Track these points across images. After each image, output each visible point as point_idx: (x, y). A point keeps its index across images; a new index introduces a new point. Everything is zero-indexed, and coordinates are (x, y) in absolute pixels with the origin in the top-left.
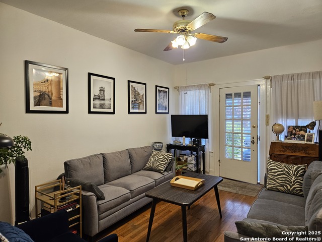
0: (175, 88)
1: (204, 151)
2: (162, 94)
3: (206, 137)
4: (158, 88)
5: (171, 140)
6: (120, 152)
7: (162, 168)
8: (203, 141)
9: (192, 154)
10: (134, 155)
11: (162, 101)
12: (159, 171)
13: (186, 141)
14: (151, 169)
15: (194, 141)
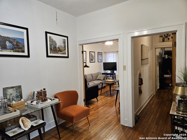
0: (104, 52)
1: (115, 75)
2: (100, 55)
3: (116, 70)
4: (99, 53)
5: (103, 72)
6: (89, 74)
7: (102, 79)
8: (115, 72)
9: (111, 76)
10: (93, 75)
11: (100, 57)
12: (101, 80)
13: (109, 72)
14: (99, 80)
15: (112, 72)
